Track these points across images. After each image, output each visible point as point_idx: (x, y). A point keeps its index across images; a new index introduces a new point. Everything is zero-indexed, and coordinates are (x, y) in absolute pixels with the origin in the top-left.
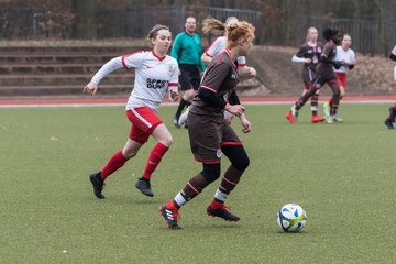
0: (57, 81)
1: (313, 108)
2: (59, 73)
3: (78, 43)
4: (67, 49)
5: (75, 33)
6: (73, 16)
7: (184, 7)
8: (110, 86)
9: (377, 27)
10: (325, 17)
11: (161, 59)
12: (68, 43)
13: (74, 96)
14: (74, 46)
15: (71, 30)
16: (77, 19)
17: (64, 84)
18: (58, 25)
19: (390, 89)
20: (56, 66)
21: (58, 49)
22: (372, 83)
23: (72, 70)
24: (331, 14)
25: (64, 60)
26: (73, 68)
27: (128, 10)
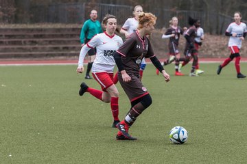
0: (5, 50)
1: (176, 67)
2: (6, 45)
3: (19, 26)
4: (12, 30)
5: (16, 20)
6: (15, 9)
7: (84, 4)
8: (38, 53)
9: (205, 16)
10: (173, 10)
11: (111, 37)
12: (12, 26)
13: (16, 59)
14: (16, 28)
15: (14, 18)
16: (18, 11)
17: (10, 51)
18: (6, 15)
19: (213, 54)
20: (4, 40)
21: (6, 30)
22: (202, 50)
23: (14, 43)
24: (176, 8)
25: (10, 37)
26: (15, 42)
27: (49, 6)
